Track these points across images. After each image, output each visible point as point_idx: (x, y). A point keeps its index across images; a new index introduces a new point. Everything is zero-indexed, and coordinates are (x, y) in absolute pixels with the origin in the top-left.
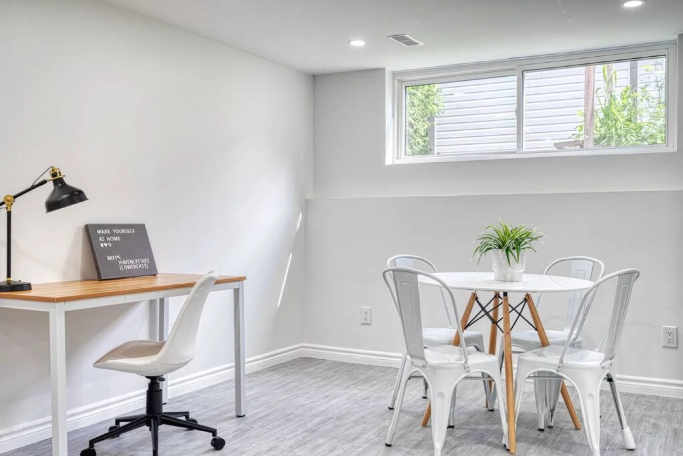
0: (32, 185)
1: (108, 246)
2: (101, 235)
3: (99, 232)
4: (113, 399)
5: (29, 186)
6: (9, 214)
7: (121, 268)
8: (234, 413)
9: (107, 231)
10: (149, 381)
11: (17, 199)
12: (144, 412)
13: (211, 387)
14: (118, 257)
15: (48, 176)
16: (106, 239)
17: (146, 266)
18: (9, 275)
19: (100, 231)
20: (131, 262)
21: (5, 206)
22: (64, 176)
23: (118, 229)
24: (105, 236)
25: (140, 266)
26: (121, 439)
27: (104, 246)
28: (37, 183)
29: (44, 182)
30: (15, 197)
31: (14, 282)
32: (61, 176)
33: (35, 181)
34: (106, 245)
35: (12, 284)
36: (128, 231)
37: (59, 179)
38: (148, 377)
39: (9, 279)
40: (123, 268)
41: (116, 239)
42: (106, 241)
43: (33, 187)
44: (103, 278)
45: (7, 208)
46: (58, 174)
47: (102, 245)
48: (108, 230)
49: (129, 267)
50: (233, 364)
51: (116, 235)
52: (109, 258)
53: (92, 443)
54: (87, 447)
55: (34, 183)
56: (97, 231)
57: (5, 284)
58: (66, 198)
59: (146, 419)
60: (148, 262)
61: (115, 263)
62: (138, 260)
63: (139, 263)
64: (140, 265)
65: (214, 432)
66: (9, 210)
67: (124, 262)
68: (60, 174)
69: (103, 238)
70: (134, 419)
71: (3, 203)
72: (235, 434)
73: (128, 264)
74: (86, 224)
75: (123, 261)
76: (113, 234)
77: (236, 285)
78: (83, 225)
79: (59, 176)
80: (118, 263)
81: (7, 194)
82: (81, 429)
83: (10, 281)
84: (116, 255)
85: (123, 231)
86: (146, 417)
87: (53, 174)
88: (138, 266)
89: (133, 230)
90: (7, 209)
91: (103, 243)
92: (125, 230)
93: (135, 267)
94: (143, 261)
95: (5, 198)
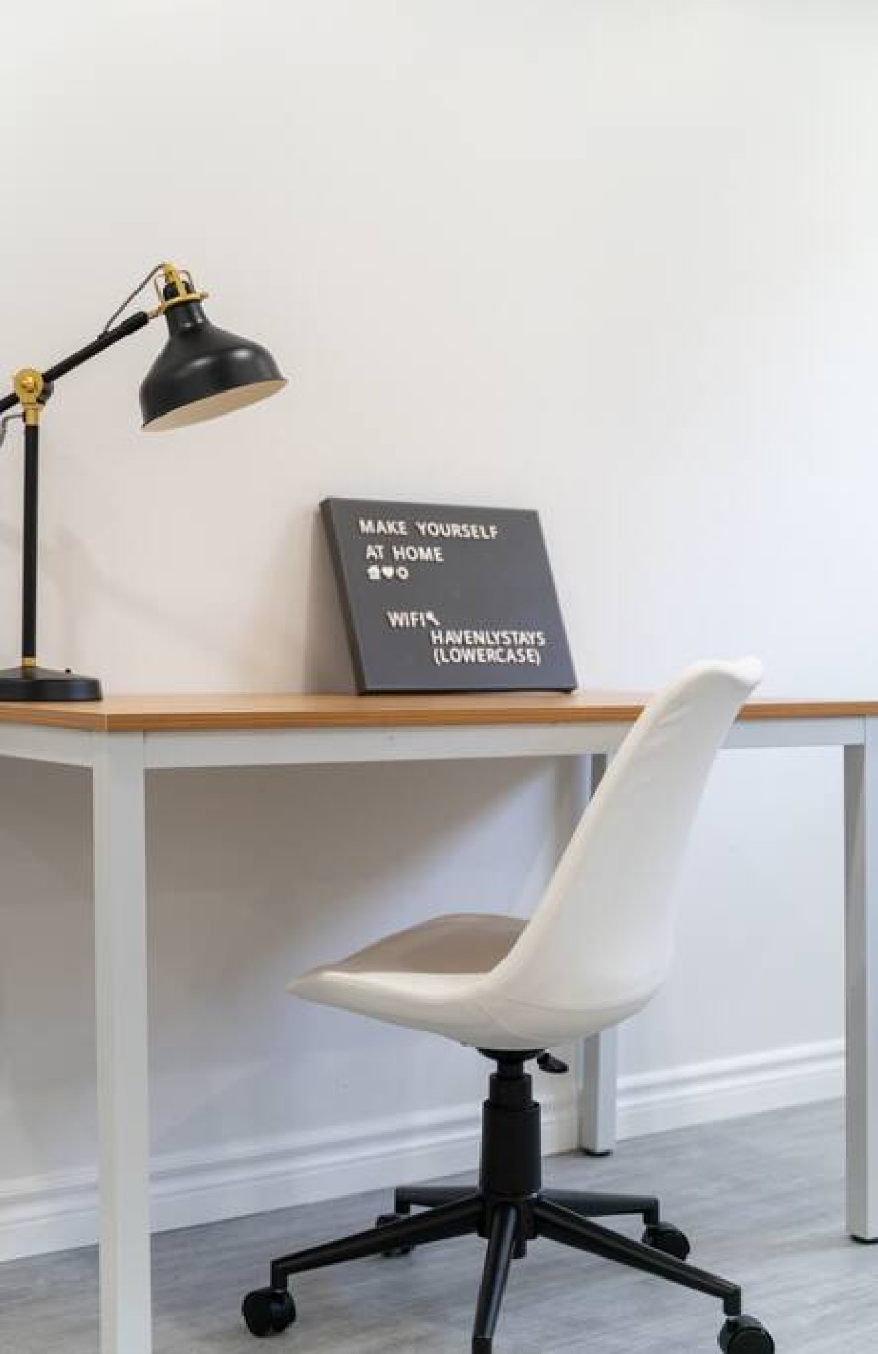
0: (101, 331)
1: (395, 576)
2: (374, 538)
3: (366, 527)
4: (424, 1117)
5: (92, 338)
6: (32, 434)
7: (439, 657)
8: (839, 1226)
9: (397, 527)
10: (492, 1066)
11: (57, 383)
12: (474, 1181)
13: (783, 1115)
14: (430, 616)
15: (150, 301)
16: (388, 553)
17: (532, 657)
18: (29, 648)
19: (370, 523)
20: (479, 637)
21: (18, 409)
22: (204, 296)
23: (437, 521)
24: (389, 541)
25: (511, 656)
26: (411, 1264)
27: (381, 574)
28: (117, 324)
29: (139, 321)
30: (50, 377)
31: (45, 671)
32: (192, 296)
33: (108, 319)
34: (389, 572)
35: (40, 677)
36: (474, 531)
37: (186, 304)
38: (488, 1053)
39: (29, 661)
40: (447, 656)
41: (426, 554)
42: (389, 560)
43: (106, 340)
44: (370, 687)
45: (24, 416)
46: (182, 290)
47: (374, 572)
48: (400, 523)
49: (469, 655)
50: (840, 1043)
51: (428, 541)
52: (396, 619)
53: (282, 1269)
54: (265, 1283)
55: (108, 326)
56: (362, 523)
57: (18, 676)
58: (204, 368)
59: (476, 1208)
60: (543, 643)
61: (421, 635)
62: (504, 634)
63: (508, 642)
64: (510, 651)
65: (731, 1298)
66: (31, 422)
67: (451, 636)
68: (189, 289)
69: (380, 548)
70: (442, 1202)
71: (12, 400)
72: (827, 1312)
73: (464, 645)
74: (323, 498)
75: (448, 633)
76: (415, 538)
77: (853, 731)
78: (314, 502)
79: (183, 296)
80: (430, 638)
81: (24, 366)
82: (303, 1206)
83: (33, 667)
84: (425, 612)
85: (455, 530)
86: (479, 1199)
87: (165, 290)
88: (503, 655)
89: (492, 528)
90: (25, 420)
91: (380, 564)
92: (464, 526)
93: (492, 655)
94: (524, 637)
95: (19, 379)
